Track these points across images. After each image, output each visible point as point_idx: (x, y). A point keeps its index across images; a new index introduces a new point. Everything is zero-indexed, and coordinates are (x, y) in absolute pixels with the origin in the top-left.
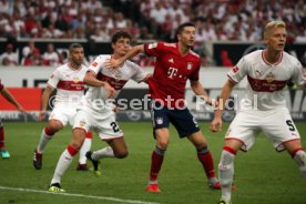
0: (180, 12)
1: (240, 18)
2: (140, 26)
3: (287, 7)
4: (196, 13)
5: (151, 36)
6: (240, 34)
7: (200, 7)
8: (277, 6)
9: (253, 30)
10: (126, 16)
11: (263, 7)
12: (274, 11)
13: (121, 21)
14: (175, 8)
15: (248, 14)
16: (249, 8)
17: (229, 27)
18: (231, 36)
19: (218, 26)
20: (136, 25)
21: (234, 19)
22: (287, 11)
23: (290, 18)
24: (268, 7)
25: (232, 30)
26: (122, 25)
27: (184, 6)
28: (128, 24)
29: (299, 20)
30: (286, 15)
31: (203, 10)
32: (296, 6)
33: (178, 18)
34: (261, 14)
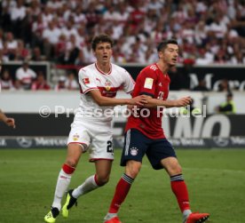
0: (74, 31)
1: (138, 39)
2: (31, 47)
3: (188, 28)
4: (91, 33)
5: (43, 57)
6: (138, 56)
7: (96, 27)
8: (177, 27)
9: (152, 52)
10: (17, 36)
11: (162, 28)
12: (174, 32)
13: (11, 41)
14: (69, 28)
15: (147, 35)
16: (148, 28)
17: (126, 48)
18: (128, 58)
19: (115, 47)
20: (28, 45)
21: (132, 40)
22: (187, 32)
23: (190, 40)
24: (168, 28)
25: (130, 51)
26: (13, 45)
27: (79, 26)
28: (19, 45)
29: (199, 42)
30: (187, 36)
31: (99, 30)
32: (197, 27)
33: (72, 39)
34: (160, 35)
